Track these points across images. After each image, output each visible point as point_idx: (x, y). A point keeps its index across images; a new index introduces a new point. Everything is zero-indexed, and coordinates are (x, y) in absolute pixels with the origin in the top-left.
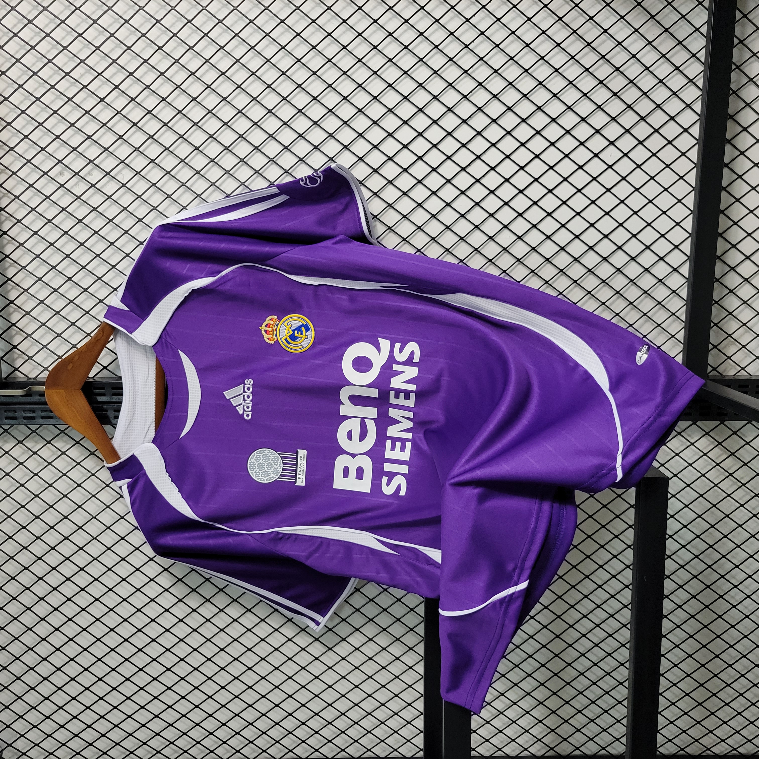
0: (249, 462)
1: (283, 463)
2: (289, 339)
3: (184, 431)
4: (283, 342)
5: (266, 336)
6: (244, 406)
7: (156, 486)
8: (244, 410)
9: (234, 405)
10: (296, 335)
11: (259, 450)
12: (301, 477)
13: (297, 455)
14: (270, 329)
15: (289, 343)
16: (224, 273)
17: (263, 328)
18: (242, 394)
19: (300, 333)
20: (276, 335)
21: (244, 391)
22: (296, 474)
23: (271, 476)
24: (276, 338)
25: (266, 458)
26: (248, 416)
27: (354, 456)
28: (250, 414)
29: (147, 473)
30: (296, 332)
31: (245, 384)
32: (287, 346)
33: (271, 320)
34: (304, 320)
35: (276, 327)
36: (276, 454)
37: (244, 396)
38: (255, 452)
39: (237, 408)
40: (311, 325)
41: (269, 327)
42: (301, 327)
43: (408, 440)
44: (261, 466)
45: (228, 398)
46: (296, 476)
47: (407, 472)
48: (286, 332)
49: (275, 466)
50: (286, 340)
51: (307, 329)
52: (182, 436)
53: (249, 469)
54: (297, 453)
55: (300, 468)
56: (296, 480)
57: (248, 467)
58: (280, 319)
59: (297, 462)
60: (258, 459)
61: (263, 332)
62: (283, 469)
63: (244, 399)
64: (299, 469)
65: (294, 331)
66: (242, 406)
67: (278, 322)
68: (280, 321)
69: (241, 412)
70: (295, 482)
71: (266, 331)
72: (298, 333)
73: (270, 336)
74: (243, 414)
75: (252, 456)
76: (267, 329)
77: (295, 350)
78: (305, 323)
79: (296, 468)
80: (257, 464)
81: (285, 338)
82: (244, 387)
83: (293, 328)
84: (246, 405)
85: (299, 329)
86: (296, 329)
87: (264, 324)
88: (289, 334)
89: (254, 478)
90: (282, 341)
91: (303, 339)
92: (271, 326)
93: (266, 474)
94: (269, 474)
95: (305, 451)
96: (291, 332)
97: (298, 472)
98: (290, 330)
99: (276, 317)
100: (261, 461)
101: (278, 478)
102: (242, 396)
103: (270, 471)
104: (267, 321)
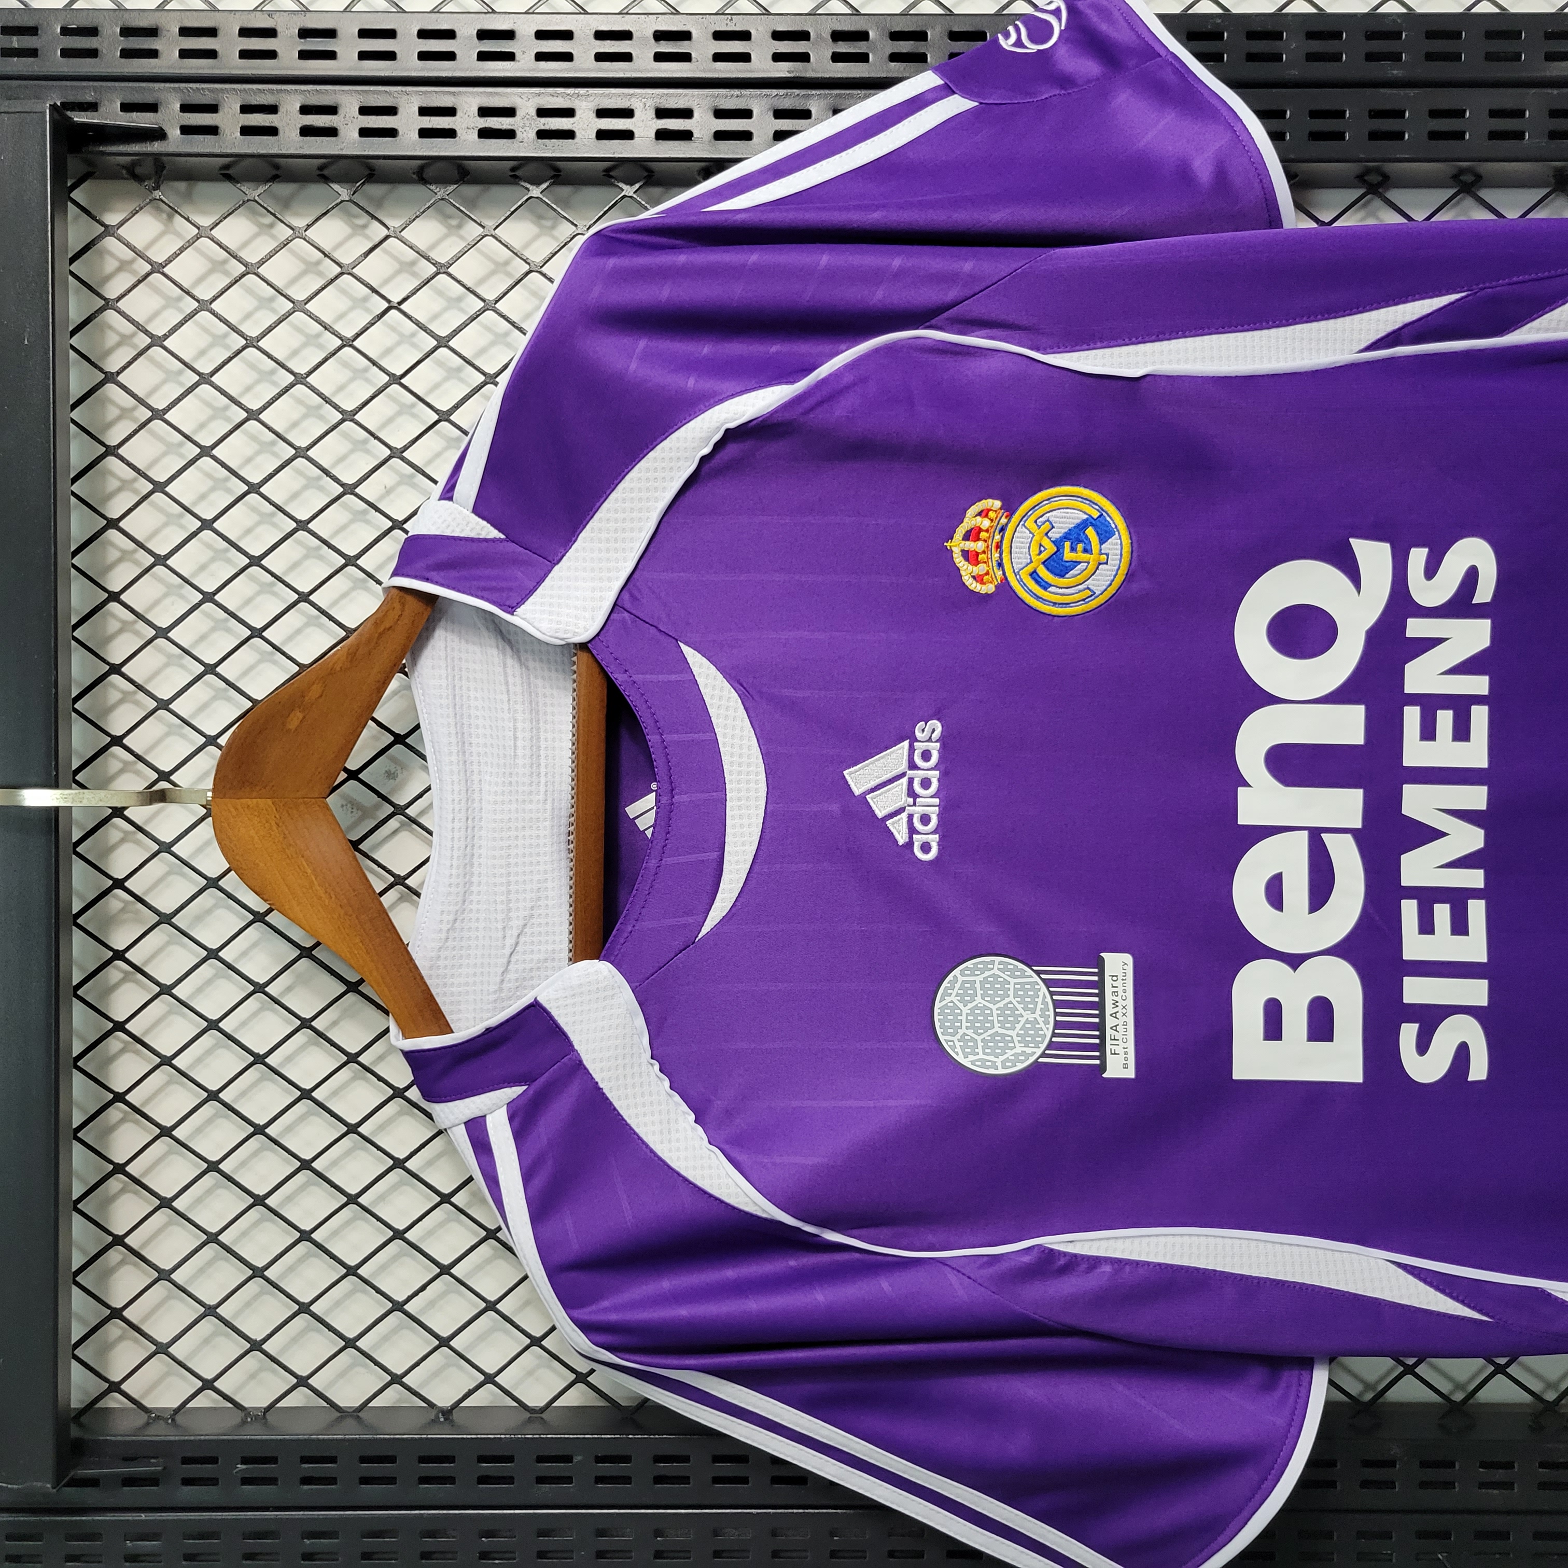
0: (938, 1005)
1: (1057, 1004)
2: (1043, 572)
3: (712, 913)
4: (1024, 585)
5: (966, 570)
6: (910, 817)
7: (617, 1104)
8: (912, 830)
9: (880, 814)
10: (1068, 555)
11: (969, 964)
12: (1119, 1049)
13: (1101, 974)
14: (979, 546)
15: (1045, 586)
16: (824, 371)
17: (957, 545)
18: (903, 775)
19: (1080, 547)
20: (1000, 565)
21: (913, 766)
22: (1102, 1037)
23: (1018, 1050)
24: (999, 573)
25: (994, 988)
26: (926, 848)
27: (1295, 961)
28: (934, 840)
29: (586, 1063)
30: (1067, 544)
31: (913, 739)
32: (1038, 598)
33: (980, 514)
34: (1092, 503)
35: (997, 537)
36: (1029, 972)
37: (911, 781)
38: (957, 972)
39: (889, 823)
40: (1116, 518)
41: (977, 539)
42: (1083, 526)
43: (1474, 893)
44: (980, 1019)
45: (857, 791)
46: (1101, 1047)
47: (1484, 1002)
48: (1035, 550)
49: (1028, 1015)
50: (1034, 575)
51: (1105, 534)
52: (705, 930)
53: (939, 1031)
54: (1100, 964)
55: (1114, 1015)
56: (1103, 1058)
57: (937, 1024)
58: (1010, 509)
59: (1102, 995)
60: (967, 994)
61: (959, 560)
62: (1057, 1025)
63: (912, 793)
64: (1110, 1022)
65: (1058, 543)
66: (904, 816)
67: (1004, 521)
68: (1010, 517)
69: (902, 838)
70: (1103, 1067)
71: (966, 554)
72: (1073, 549)
73: (980, 569)
74: (910, 844)
75: (945, 984)
76: (970, 545)
77: (1066, 605)
78: (1095, 514)
79: (1102, 1016)
80: (966, 1010)
81: (1030, 568)
82: (912, 749)
83: (1055, 534)
84: (918, 811)
85: (1076, 536)
86: (1066, 537)
87: (960, 531)
88: (1044, 556)
89: (960, 1059)
90: (1020, 581)
91: (1092, 567)
92: (983, 535)
93: (999, 1043)
94: (1007, 1043)
95: (1128, 958)
96: (1051, 548)
97: (1109, 1032)
98: (1046, 542)
99: (998, 504)
100: (978, 999)
101: (1043, 1055)
102: (904, 781)
103: (1013, 1033)
104: (970, 520)
